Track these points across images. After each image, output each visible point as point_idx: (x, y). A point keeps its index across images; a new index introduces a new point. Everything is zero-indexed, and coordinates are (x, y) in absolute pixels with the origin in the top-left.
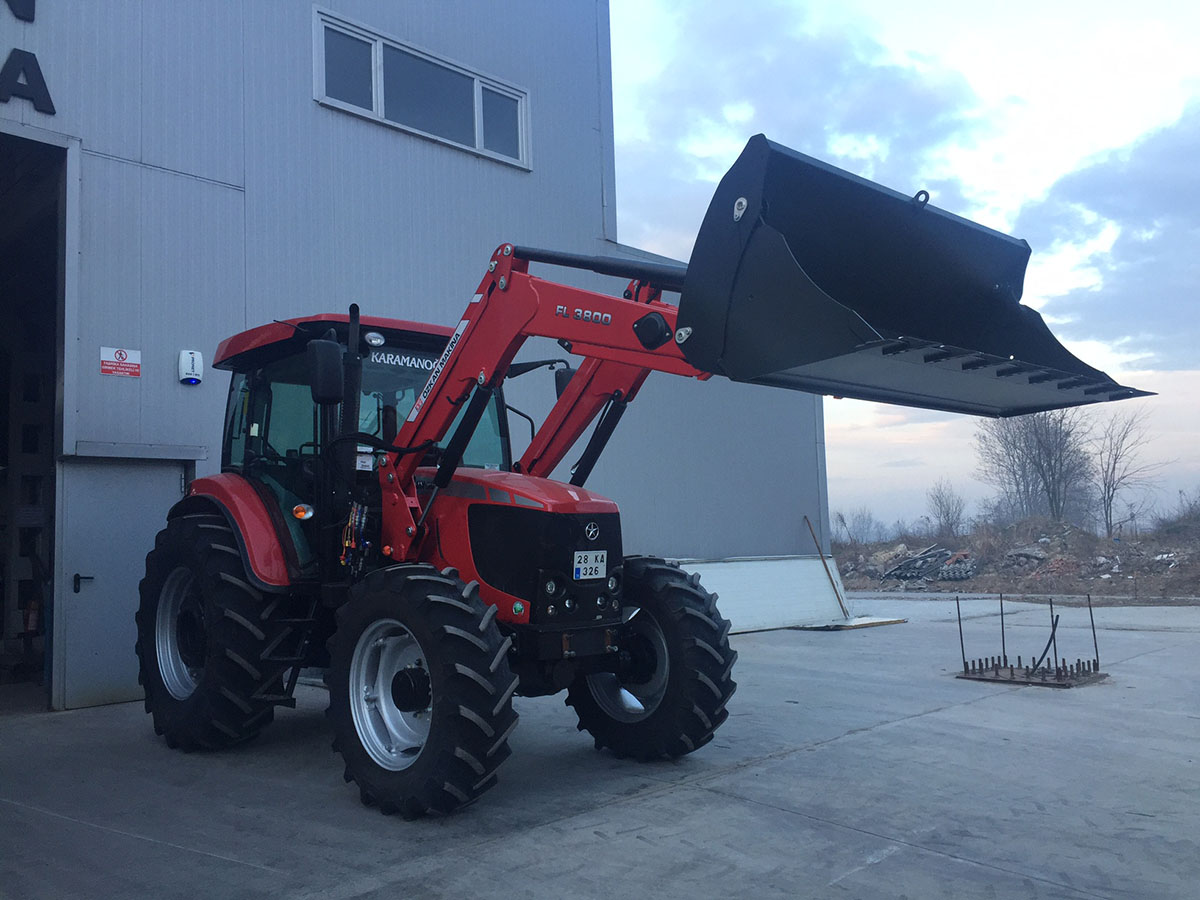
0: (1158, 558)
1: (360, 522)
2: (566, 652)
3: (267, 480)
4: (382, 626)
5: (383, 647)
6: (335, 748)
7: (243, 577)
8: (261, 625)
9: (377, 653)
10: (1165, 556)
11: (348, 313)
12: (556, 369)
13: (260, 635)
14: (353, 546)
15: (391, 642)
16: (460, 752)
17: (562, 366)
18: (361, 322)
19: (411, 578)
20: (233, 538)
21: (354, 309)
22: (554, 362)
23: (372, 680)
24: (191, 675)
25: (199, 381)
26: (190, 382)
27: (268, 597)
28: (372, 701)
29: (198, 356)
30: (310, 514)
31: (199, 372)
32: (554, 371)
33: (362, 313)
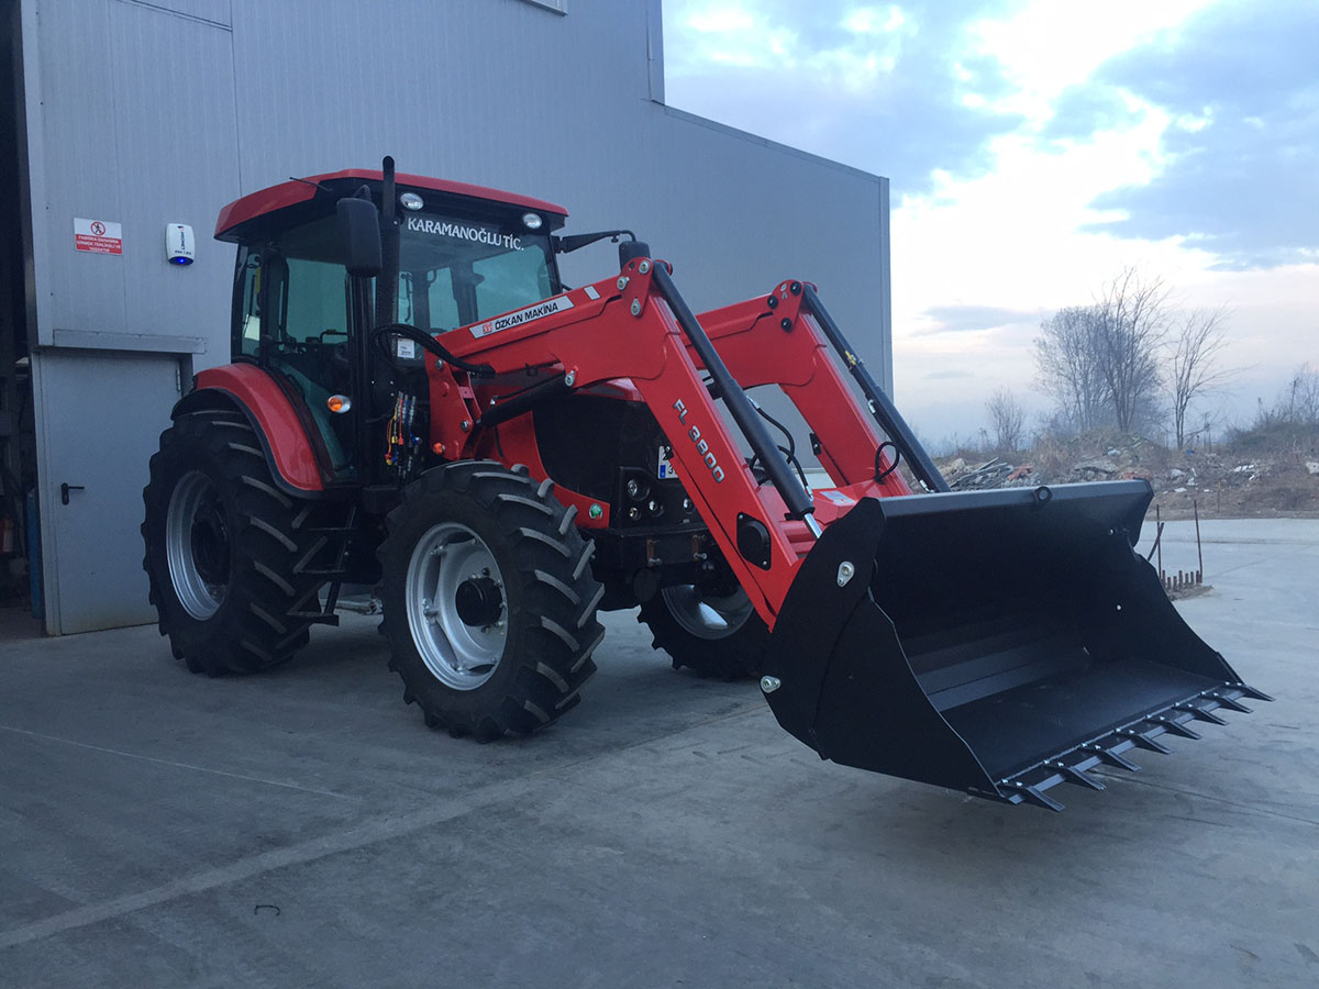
0: (1238, 469)
1: (408, 415)
2: (651, 560)
3: (288, 370)
4: (443, 531)
5: (444, 554)
6: (392, 667)
7: (270, 482)
8: (292, 534)
9: (436, 562)
10: (1245, 467)
11: (382, 170)
12: (620, 242)
13: (292, 547)
14: (401, 442)
15: (452, 549)
16: (542, 668)
17: (628, 238)
18: (396, 181)
19: (478, 475)
20: (255, 437)
21: (389, 163)
22: (617, 233)
23: (431, 592)
24: (211, 594)
25: (191, 261)
26: (181, 261)
27: (298, 503)
28: (432, 615)
29: (188, 230)
30: (346, 407)
31: (190, 250)
32: (618, 244)
33: (399, 169)
